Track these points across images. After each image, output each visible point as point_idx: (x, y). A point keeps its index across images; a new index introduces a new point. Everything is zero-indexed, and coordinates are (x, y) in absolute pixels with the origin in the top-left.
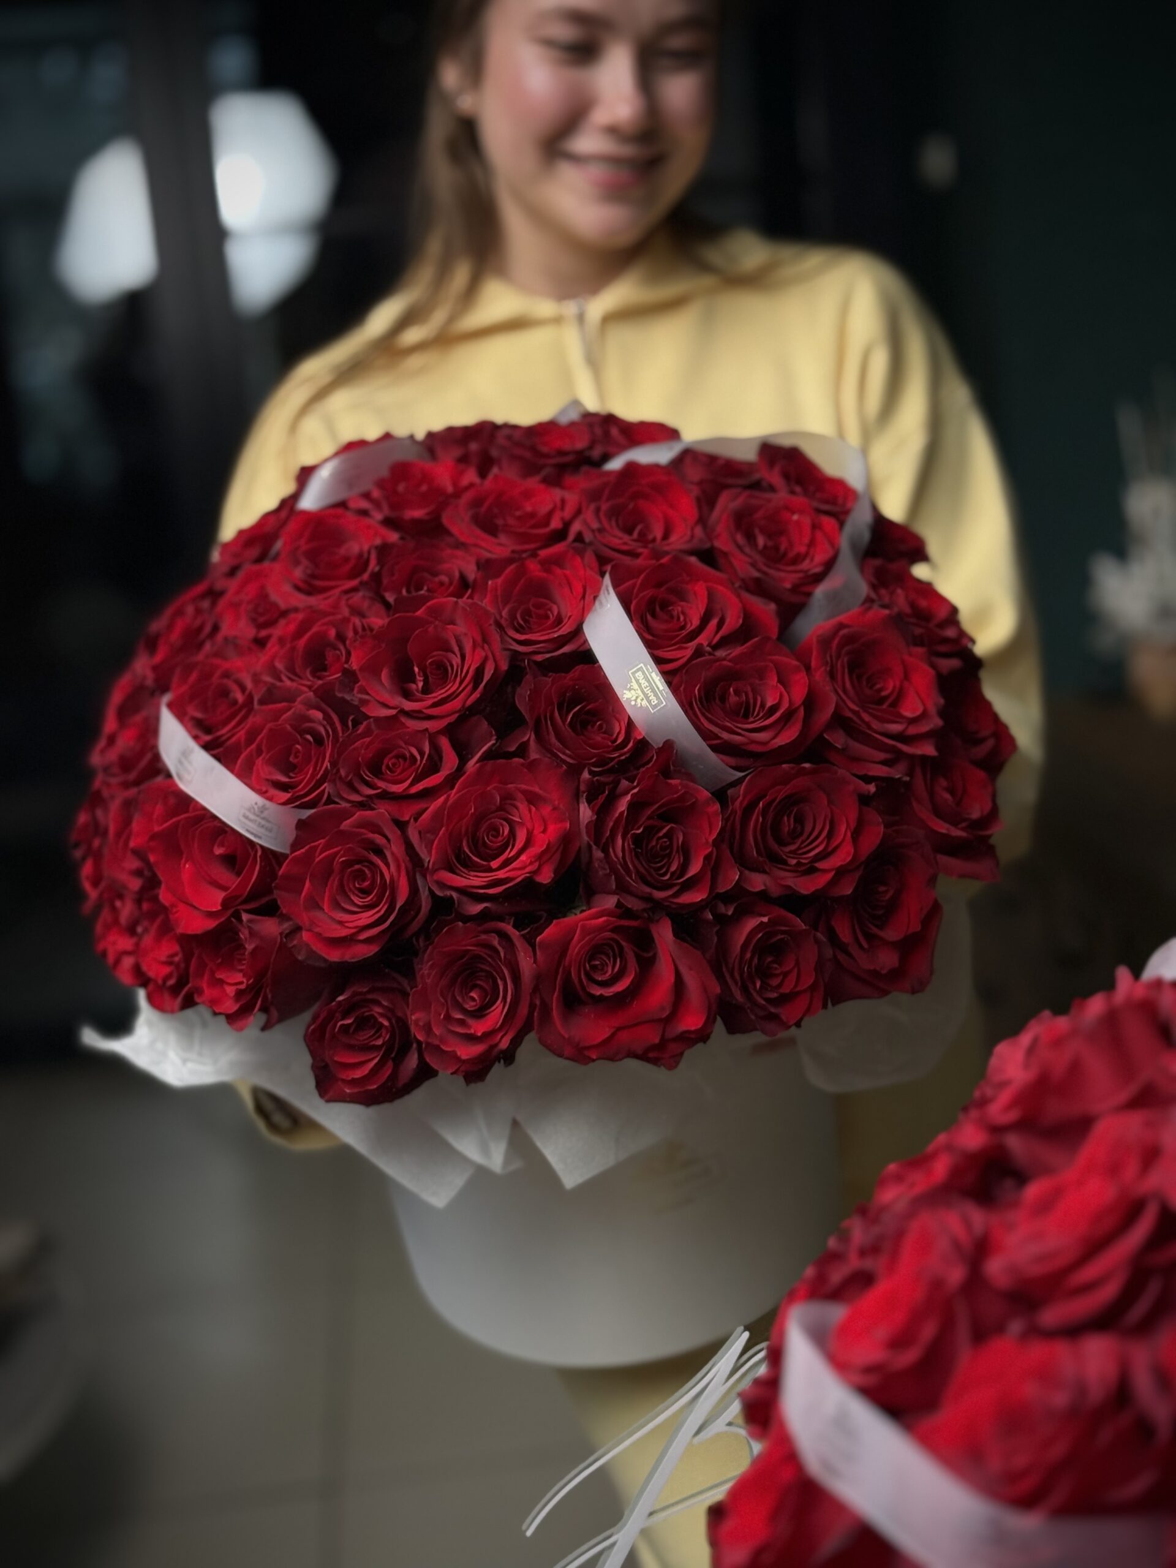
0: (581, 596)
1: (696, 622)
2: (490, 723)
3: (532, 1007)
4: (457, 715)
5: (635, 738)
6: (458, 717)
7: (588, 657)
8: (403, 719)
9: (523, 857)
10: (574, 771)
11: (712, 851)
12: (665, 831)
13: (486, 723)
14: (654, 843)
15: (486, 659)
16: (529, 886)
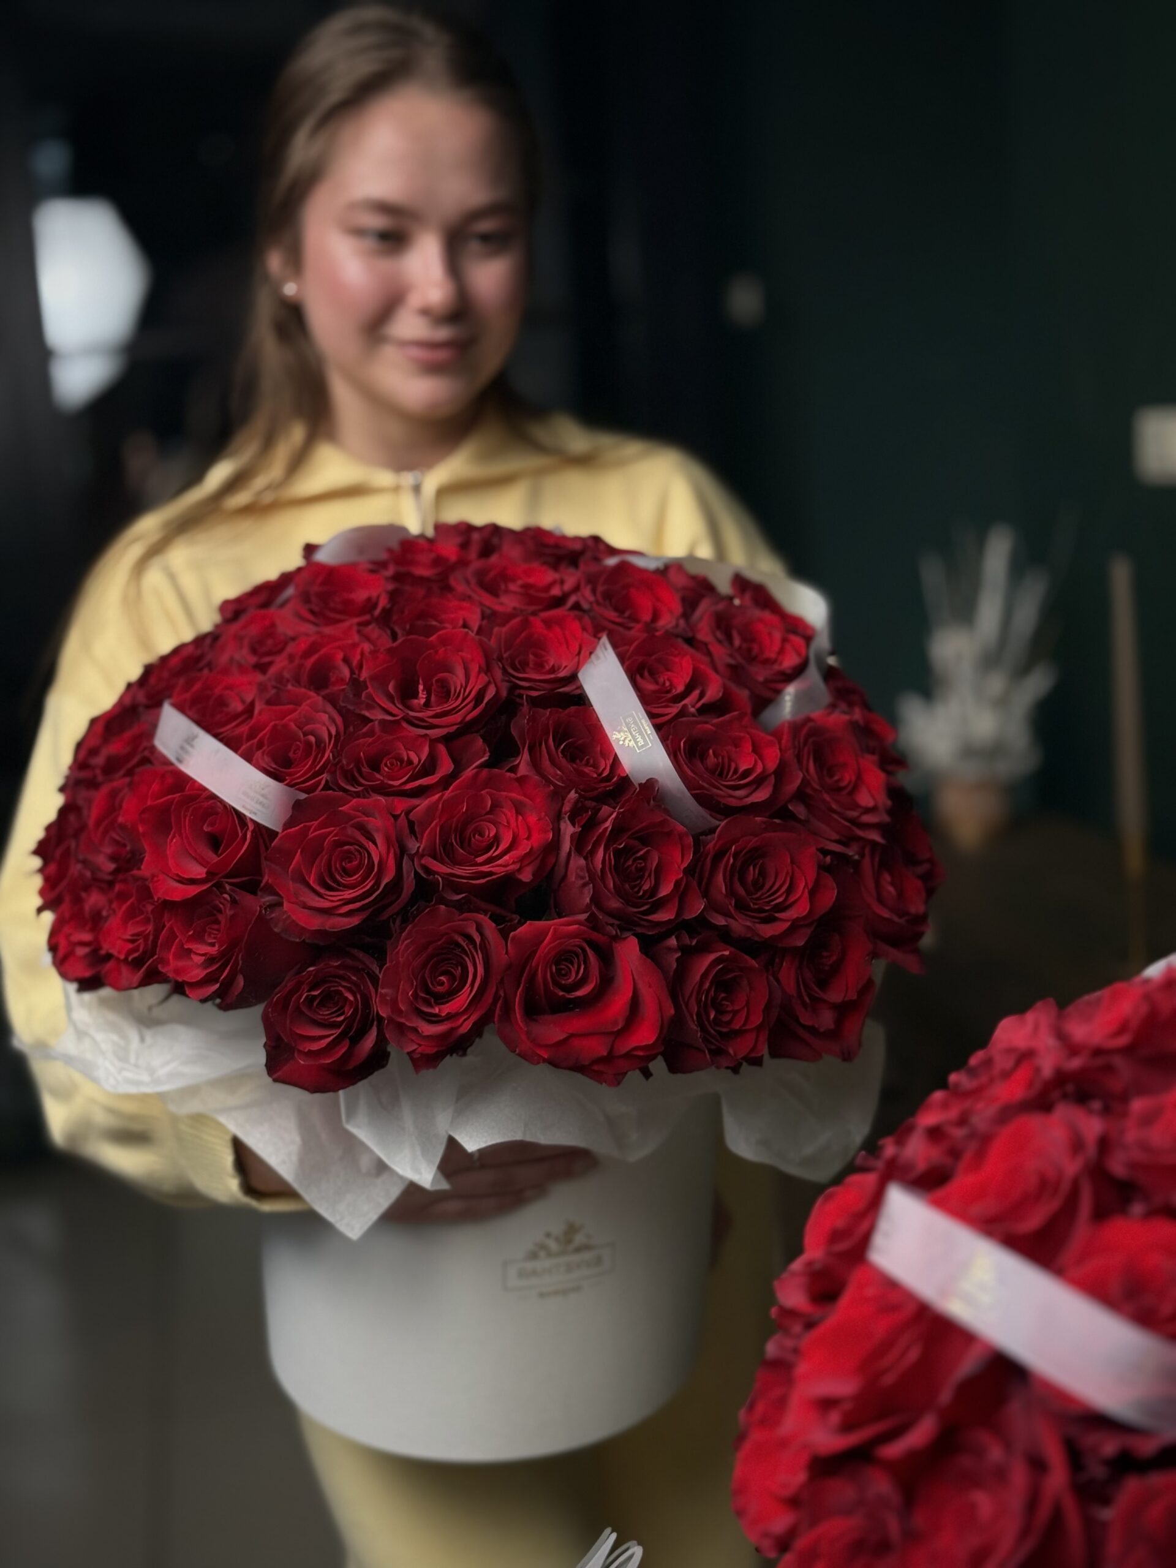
0: (576, 652)
1: (680, 688)
2: (485, 741)
3: (496, 998)
4: (455, 727)
5: (619, 775)
6: (458, 728)
7: (581, 700)
8: (405, 725)
9: (506, 857)
10: (558, 795)
11: (682, 878)
12: (641, 853)
13: (481, 740)
14: (630, 862)
15: (489, 683)
16: (509, 881)
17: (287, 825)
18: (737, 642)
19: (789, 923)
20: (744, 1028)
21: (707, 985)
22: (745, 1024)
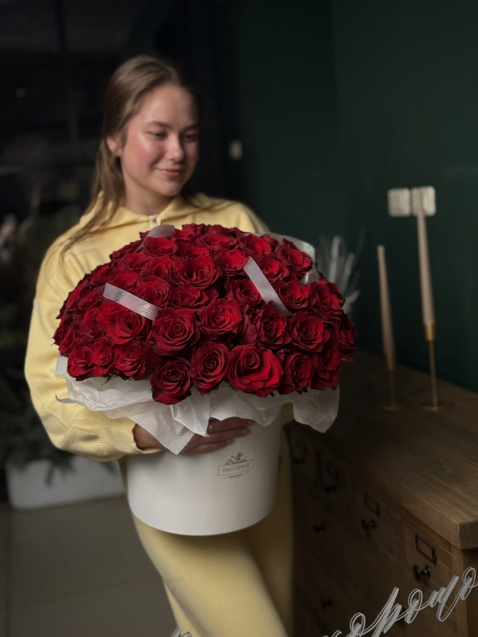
0: (242, 262)
1: (276, 273)
2: (217, 290)
3: (229, 370)
4: (208, 286)
5: (261, 300)
6: (208, 287)
7: (246, 277)
8: (191, 286)
9: (228, 326)
10: (242, 307)
11: (284, 331)
12: (271, 323)
14: (268, 326)
15: (217, 272)
16: (230, 333)
17: (156, 319)
18: (289, 259)
19: (316, 345)
20: (304, 378)
21: (293, 364)
22: (304, 377)
